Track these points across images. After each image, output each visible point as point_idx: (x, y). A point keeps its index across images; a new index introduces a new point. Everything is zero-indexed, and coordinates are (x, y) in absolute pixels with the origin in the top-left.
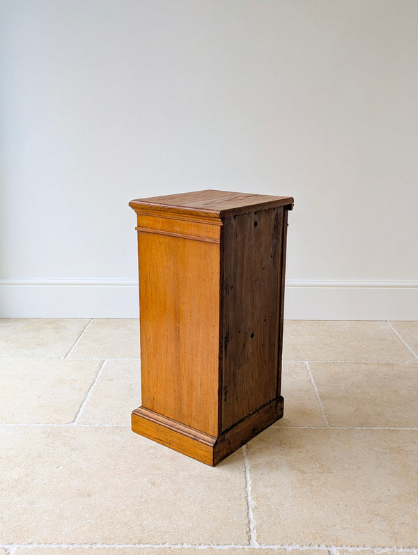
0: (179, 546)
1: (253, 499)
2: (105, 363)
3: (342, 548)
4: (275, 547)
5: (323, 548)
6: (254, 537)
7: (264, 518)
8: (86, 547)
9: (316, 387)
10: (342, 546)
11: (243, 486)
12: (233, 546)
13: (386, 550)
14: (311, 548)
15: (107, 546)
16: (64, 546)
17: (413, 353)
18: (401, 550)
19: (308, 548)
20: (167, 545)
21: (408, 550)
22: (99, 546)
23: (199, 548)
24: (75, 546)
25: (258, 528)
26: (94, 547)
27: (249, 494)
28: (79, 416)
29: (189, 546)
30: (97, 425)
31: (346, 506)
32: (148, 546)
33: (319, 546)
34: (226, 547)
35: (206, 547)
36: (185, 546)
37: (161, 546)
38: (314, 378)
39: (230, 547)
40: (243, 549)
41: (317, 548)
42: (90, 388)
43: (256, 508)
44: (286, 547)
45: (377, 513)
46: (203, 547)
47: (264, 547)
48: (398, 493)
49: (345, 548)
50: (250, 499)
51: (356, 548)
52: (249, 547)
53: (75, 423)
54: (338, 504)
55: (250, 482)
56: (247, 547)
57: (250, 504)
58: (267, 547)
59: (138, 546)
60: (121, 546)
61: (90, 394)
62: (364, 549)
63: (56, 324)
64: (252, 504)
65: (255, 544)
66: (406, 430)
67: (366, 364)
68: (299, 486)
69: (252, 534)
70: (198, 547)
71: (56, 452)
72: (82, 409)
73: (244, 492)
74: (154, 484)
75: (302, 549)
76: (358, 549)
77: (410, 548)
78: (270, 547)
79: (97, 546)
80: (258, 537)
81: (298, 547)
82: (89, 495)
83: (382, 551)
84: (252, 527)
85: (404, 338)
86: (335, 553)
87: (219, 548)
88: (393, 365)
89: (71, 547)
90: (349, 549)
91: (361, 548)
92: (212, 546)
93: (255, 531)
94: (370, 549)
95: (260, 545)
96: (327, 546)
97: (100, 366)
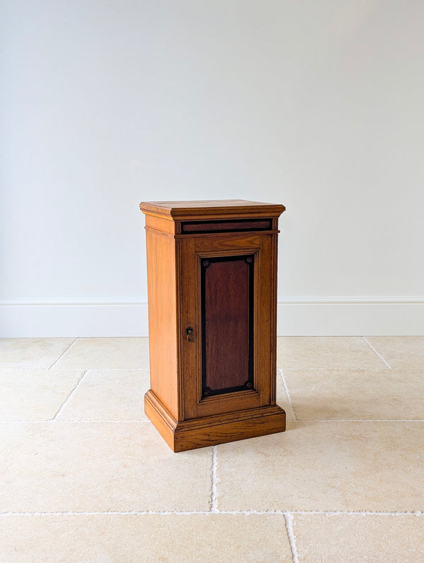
0: (145, 513)
1: (217, 477)
2: (87, 373)
3: (296, 513)
4: (234, 513)
5: (279, 512)
6: (215, 504)
7: (227, 491)
8: (58, 514)
9: (287, 389)
10: (296, 511)
11: (209, 467)
12: (195, 512)
13: (337, 514)
14: (268, 513)
15: (77, 514)
16: (37, 514)
17: (385, 361)
18: (351, 513)
19: (265, 513)
20: (133, 513)
21: (358, 513)
22: (70, 514)
23: (163, 514)
24: (47, 514)
25: (219, 499)
26: (65, 514)
27: (215, 473)
28: (58, 415)
29: (154, 513)
30: (76, 421)
31: (305, 481)
33: (275, 511)
34: (189, 513)
35: (170, 513)
36: (150, 513)
37: (127, 513)
38: (287, 383)
39: (192, 513)
40: (204, 514)
41: (273, 512)
42: (72, 392)
43: (220, 483)
44: (245, 512)
45: (332, 485)
47: (223, 513)
48: (354, 471)
49: (299, 512)
50: (215, 477)
51: (309, 512)
52: (211, 513)
53: (55, 420)
54: (298, 480)
55: (216, 463)
56: (207, 513)
57: (214, 481)
58: (227, 512)
61: (71, 397)
62: (317, 513)
63: (43, 343)
64: (216, 480)
65: (216, 510)
66: (369, 422)
67: (338, 370)
68: (262, 466)
69: (214, 503)
71: (35, 442)
72: (62, 409)
73: (210, 472)
74: (125, 466)
75: (258, 513)
76: (311, 513)
77: (359, 511)
78: (230, 512)
79: (68, 514)
80: (219, 506)
81: (255, 512)
82: (63, 475)
83: (333, 514)
84: (214, 498)
85: (377, 350)
86: (290, 516)
87: (182, 513)
88: (363, 371)
89: (44, 515)
90: (303, 513)
91: (314, 512)
92: (175, 512)
93: (217, 501)
94: (323, 513)
95: (220, 511)
96: (282, 511)
97: (83, 375)
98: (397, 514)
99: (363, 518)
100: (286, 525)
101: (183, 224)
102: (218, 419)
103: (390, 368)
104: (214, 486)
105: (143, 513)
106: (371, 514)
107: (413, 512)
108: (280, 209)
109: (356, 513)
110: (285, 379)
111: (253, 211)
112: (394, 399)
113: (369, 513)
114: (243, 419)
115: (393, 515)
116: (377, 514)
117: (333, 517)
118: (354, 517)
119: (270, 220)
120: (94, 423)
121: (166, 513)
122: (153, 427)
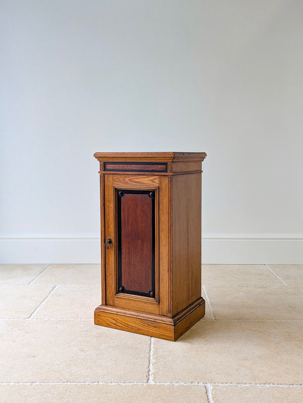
1: (153, 358)
2: (56, 287)
4: (166, 384)
5: (201, 384)
6: (151, 378)
7: (161, 369)
8: (28, 384)
9: (208, 299)
10: (215, 383)
11: (147, 351)
12: (135, 383)
13: (247, 385)
14: (192, 384)
15: (43, 384)
16: (12, 384)
17: (282, 281)
18: (258, 385)
20: (87, 383)
24: (19, 384)
25: (154, 374)
26: (34, 384)
27: (151, 356)
28: (33, 315)
30: (46, 319)
31: (221, 362)
32: (73, 383)
34: (131, 384)
35: (116, 384)
36: (100, 383)
37: (82, 383)
38: (208, 294)
39: (133, 383)
40: (142, 385)
41: (197, 384)
42: (44, 300)
43: (155, 363)
44: (174, 384)
45: (243, 365)
47: (157, 384)
48: (260, 355)
49: (217, 384)
50: (151, 358)
51: (225, 384)
52: (148, 384)
53: (30, 319)
54: (216, 361)
55: (152, 349)
56: (145, 384)
57: (151, 361)
58: (160, 384)
59: (66, 383)
60: (53, 384)
61: (43, 303)
62: (231, 384)
63: (25, 267)
64: (152, 361)
65: (151, 382)
66: (271, 322)
67: (247, 287)
68: (188, 351)
70: (109, 384)
71: (14, 334)
72: (36, 311)
73: (148, 355)
74: (82, 350)
75: (185, 385)
77: (264, 384)
78: (163, 384)
79: (35, 384)
80: (155, 378)
81: (183, 383)
82: (34, 356)
83: (244, 385)
84: (150, 373)
85: (276, 274)
86: (210, 387)
88: (266, 287)
89: (17, 384)
90: (220, 385)
91: (228, 384)
92: (120, 383)
93: (153, 375)
94: (235, 384)
95: (155, 382)
96: (204, 383)
97: (53, 289)
98: (294, 386)
99: (267, 388)
100: (206, 393)
103: (286, 285)
104: (151, 365)
105: (95, 384)
106: (273, 386)
109: (261, 385)
110: (207, 292)
112: (290, 307)
113: (272, 385)
115: (291, 387)
117: (244, 387)
118: (260, 388)
120: (60, 321)
121: (113, 384)
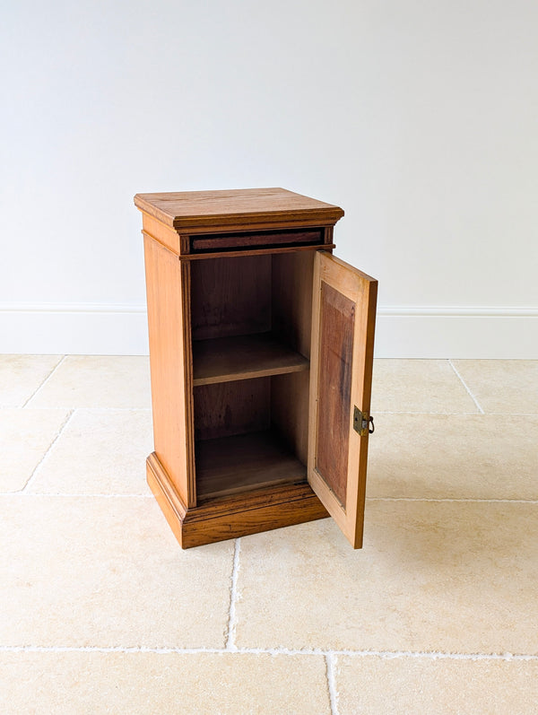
0: (135, 650)
1: (238, 590)
2: (74, 414)
3: (341, 653)
4: (257, 651)
5: (319, 652)
6: (232, 636)
7: (249, 615)
8: (17, 650)
10: (342, 650)
11: (228, 574)
12: (204, 650)
13: (397, 655)
14: (303, 652)
15: (43, 650)
17: (476, 402)
18: (417, 655)
19: (300, 652)
20: (120, 649)
21: (426, 655)
22: (34, 649)
23: (161, 652)
25: (238, 627)
26: (27, 650)
27: (235, 583)
28: (30, 483)
29: (148, 650)
30: (52, 494)
31: (357, 599)
32: (96, 649)
33: (313, 650)
34: (195, 652)
35: (169, 651)
36: (143, 649)
37: (112, 649)
39: (200, 650)
40: (216, 653)
41: (310, 652)
42: (50, 447)
43: (241, 601)
44: (271, 651)
45: (393, 608)
46: (166, 651)
47: (243, 651)
49: (346, 652)
50: (234, 590)
51: (360, 653)
52: (225, 651)
53: (25, 492)
54: (347, 597)
56: (221, 652)
57: (233, 597)
58: (247, 651)
59: (83, 649)
60: (61, 650)
61: (49, 454)
62: (370, 654)
64: (237, 595)
65: (232, 648)
66: (449, 502)
67: (412, 415)
68: (300, 573)
69: (231, 634)
72: (35, 474)
73: (229, 582)
74: (114, 570)
75: (291, 654)
76: (363, 654)
77: (428, 652)
78: (252, 651)
79: (30, 650)
80: (238, 638)
81: (286, 650)
82: (29, 585)
83: (393, 656)
84: (231, 626)
85: (467, 382)
86: (333, 660)
87: (186, 651)
88: (446, 417)
90: (352, 654)
91: (366, 653)
92: (177, 650)
93: (235, 631)
94: (378, 653)
95: (239, 648)
96: (323, 650)
97: (68, 417)
98: (480, 657)
100: (326, 674)
101: (193, 238)
102: (243, 503)
103: (483, 413)
104: (233, 606)
106: (443, 656)
107: (501, 654)
108: (337, 213)
109: (423, 655)
111: (297, 218)
112: (486, 465)
113: (441, 655)
114: (277, 502)
115: (474, 659)
116: (452, 657)
117: (392, 660)
119: (321, 230)
120: (78, 498)
122: (156, 507)
